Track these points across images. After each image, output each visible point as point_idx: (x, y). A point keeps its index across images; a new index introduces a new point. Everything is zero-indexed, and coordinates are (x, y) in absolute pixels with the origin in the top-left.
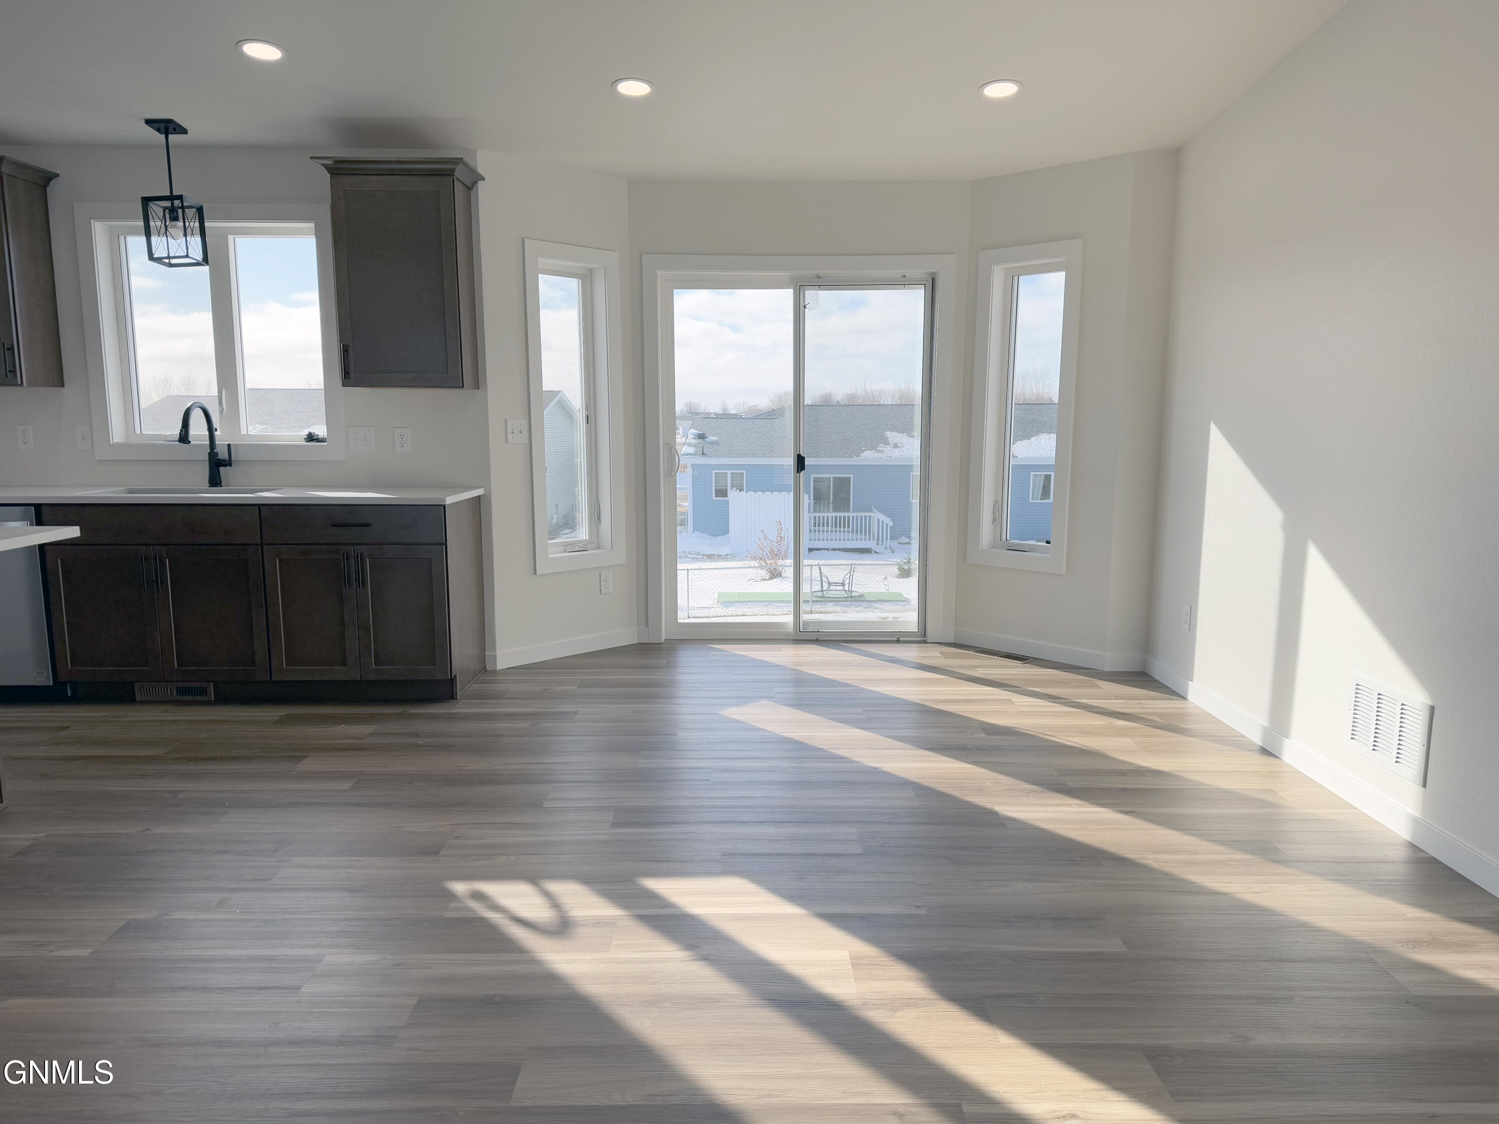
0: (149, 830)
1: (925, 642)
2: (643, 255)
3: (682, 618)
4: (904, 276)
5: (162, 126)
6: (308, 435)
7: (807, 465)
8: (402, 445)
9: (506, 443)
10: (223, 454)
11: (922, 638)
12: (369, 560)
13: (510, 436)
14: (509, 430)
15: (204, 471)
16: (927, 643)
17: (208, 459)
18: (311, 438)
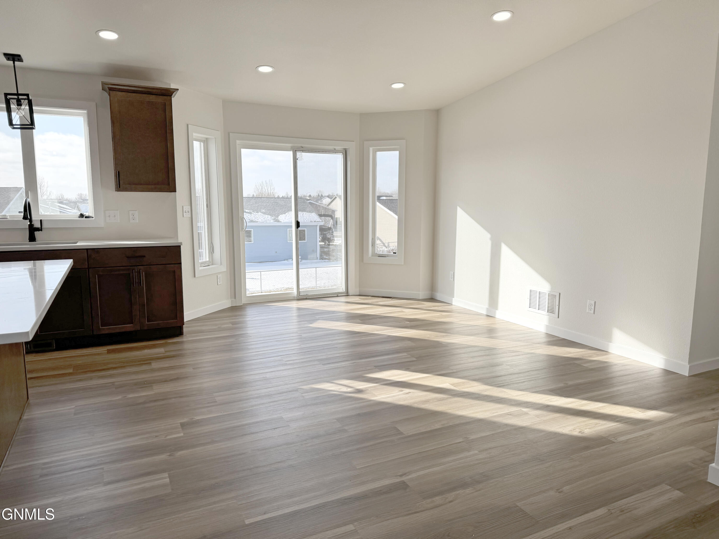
0: (126, 397)
1: (348, 295)
2: (230, 133)
3: (248, 294)
4: (335, 149)
5: (11, 57)
6: (81, 215)
7: (301, 225)
8: (134, 219)
9: (183, 217)
11: (347, 294)
12: (144, 273)
13: (184, 214)
14: (184, 211)
16: (349, 296)
18: (82, 216)
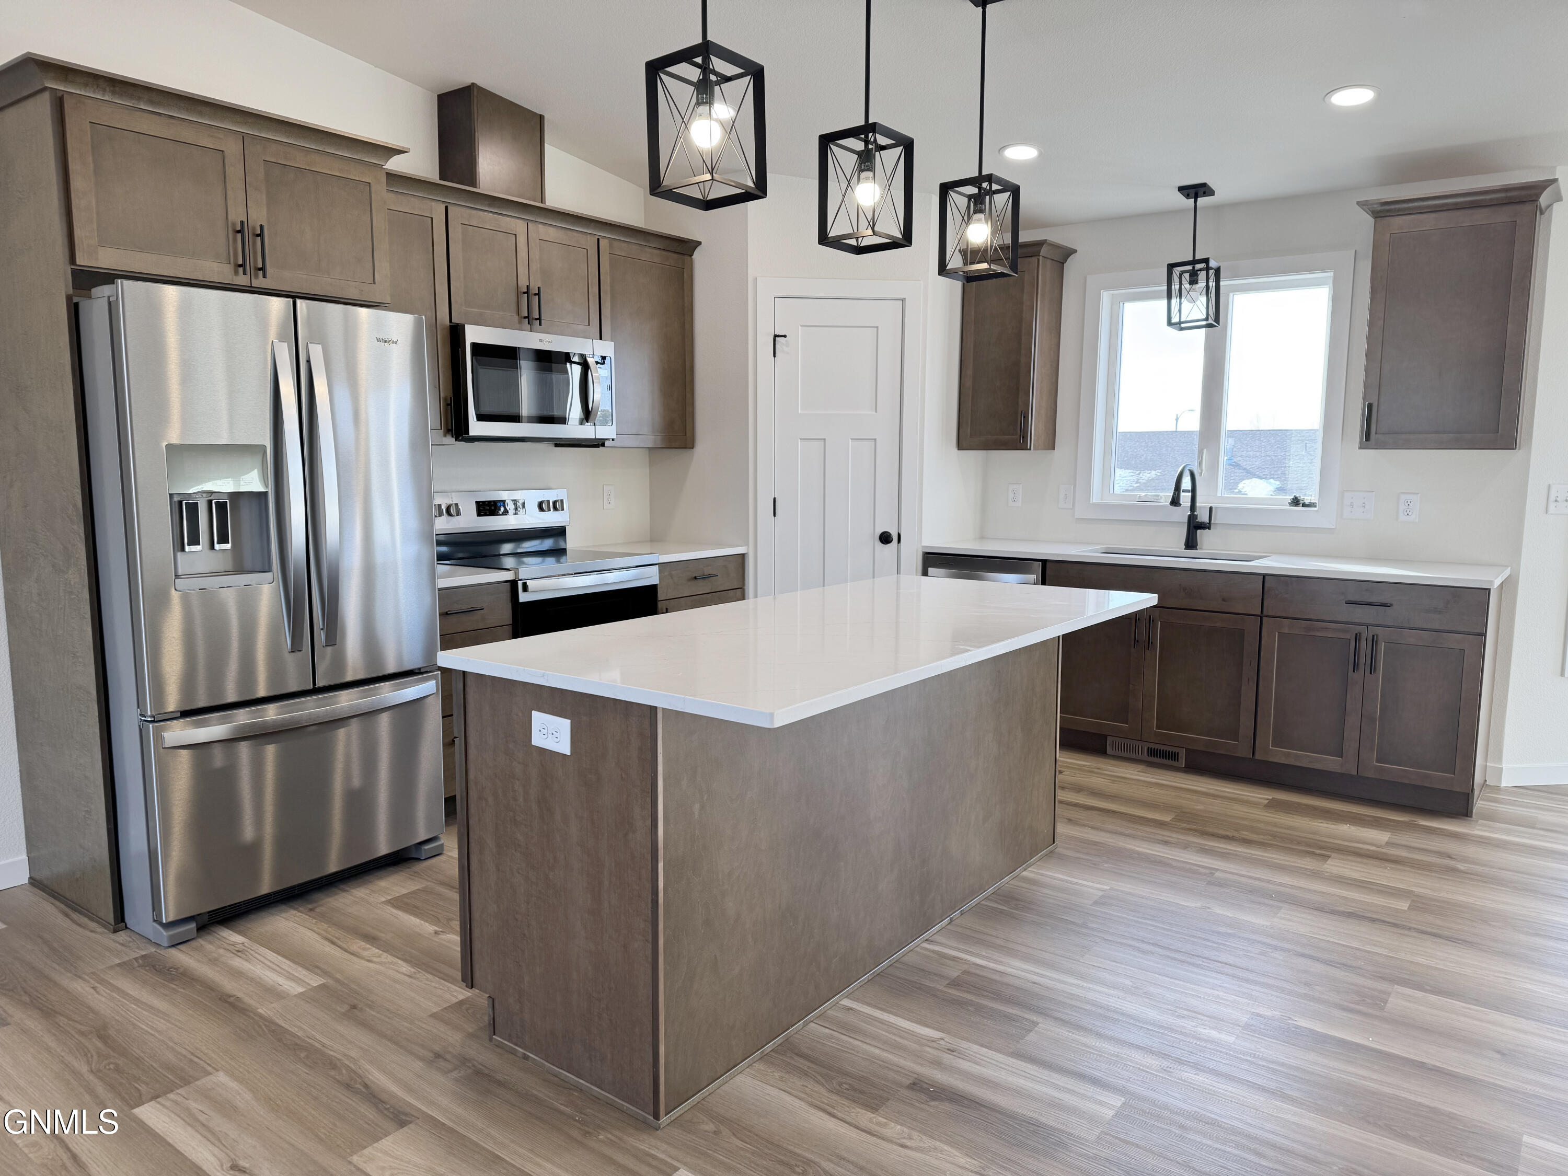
5: (1192, 192)
6: (1293, 499)
8: (1408, 513)
9: (1546, 512)
10: (1203, 517)
12: (1385, 644)
13: (1552, 504)
14: (1553, 497)
15: (1181, 533)
17: (1187, 521)
18: (1296, 501)
